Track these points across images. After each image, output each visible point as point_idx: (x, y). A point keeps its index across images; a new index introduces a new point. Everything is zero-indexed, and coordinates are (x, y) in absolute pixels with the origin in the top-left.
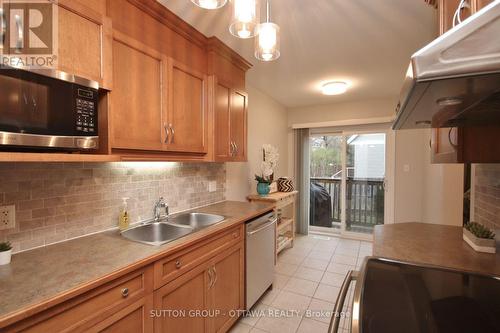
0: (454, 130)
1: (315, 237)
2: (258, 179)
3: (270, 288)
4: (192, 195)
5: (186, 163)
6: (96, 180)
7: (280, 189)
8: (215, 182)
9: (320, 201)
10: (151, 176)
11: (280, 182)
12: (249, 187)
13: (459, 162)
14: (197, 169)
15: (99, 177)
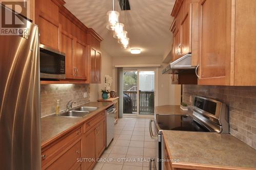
0: (177, 75)
1: (126, 118)
2: (103, 91)
3: (113, 140)
4: (78, 99)
5: (76, 84)
6: (46, 92)
7: (111, 97)
8: (86, 93)
9: (127, 101)
10: (64, 91)
11: (111, 93)
12: (98, 95)
13: (179, 84)
14: (80, 87)
15: (46, 90)
